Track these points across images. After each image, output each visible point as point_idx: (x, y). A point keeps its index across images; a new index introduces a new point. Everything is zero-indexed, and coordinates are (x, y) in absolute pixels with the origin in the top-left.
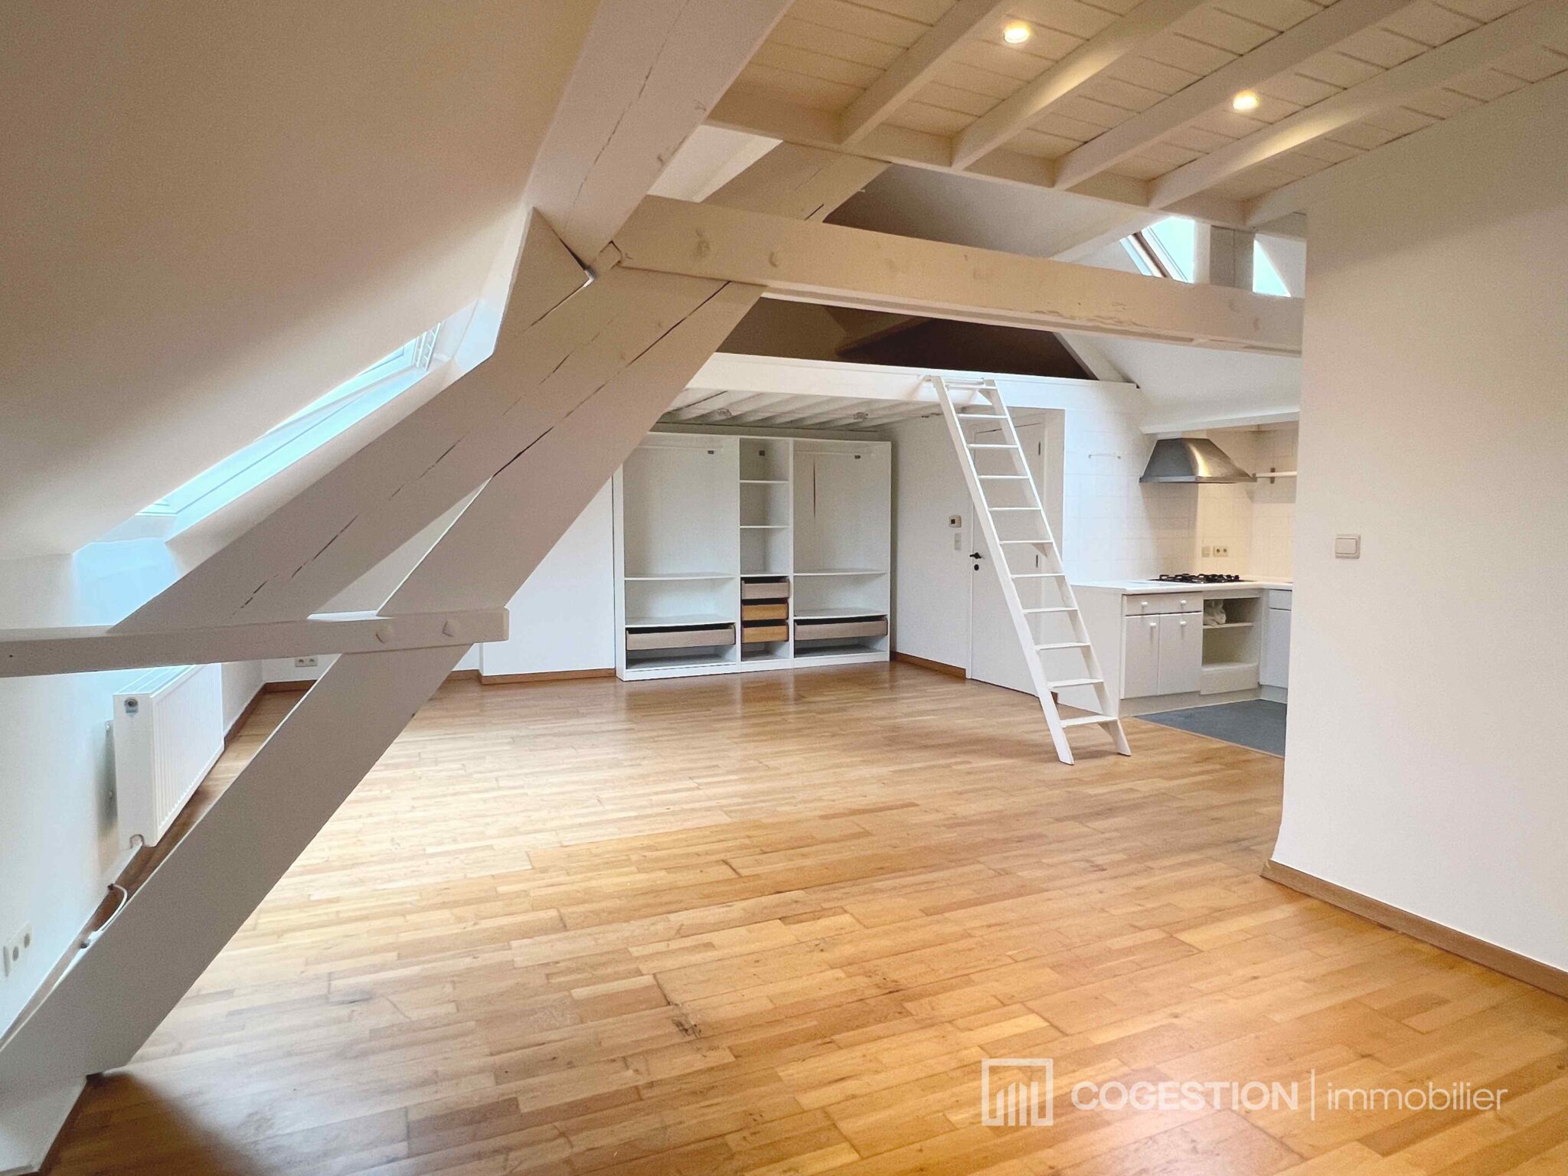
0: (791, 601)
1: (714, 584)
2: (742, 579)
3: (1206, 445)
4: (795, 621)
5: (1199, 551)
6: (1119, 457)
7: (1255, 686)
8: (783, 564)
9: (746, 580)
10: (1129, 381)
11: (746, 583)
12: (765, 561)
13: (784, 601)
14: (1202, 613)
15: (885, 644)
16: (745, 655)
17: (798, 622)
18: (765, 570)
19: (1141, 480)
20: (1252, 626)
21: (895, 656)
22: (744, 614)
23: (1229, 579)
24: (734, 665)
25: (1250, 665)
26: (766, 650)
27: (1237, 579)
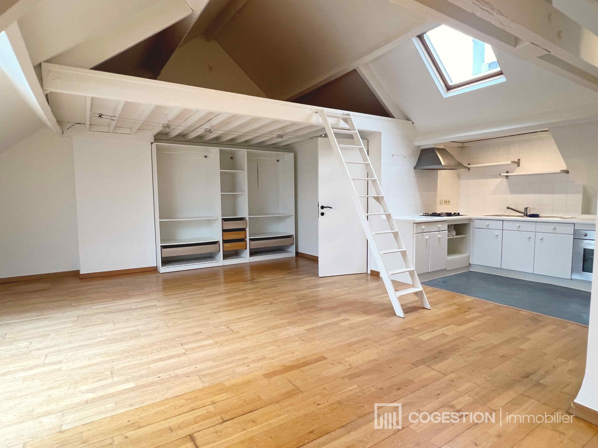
0: (247, 230)
1: (209, 222)
2: (222, 219)
3: (443, 151)
4: (250, 239)
5: (438, 202)
6: (405, 157)
7: (468, 265)
8: (244, 212)
9: (224, 220)
10: (408, 119)
11: (225, 221)
12: (234, 210)
13: (244, 230)
14: (447, 231)
15: (293, 249)
16: (226, 257)
17: (251, 240)
18: (235, 215)
19: (415, 168)
20: (466, 237)
21: (298, 254)
22: (224, 237)
23: (455, 214)
24: (220, 262)
25: (466, 255)
26: (236, 254)
27: (459, 214)
